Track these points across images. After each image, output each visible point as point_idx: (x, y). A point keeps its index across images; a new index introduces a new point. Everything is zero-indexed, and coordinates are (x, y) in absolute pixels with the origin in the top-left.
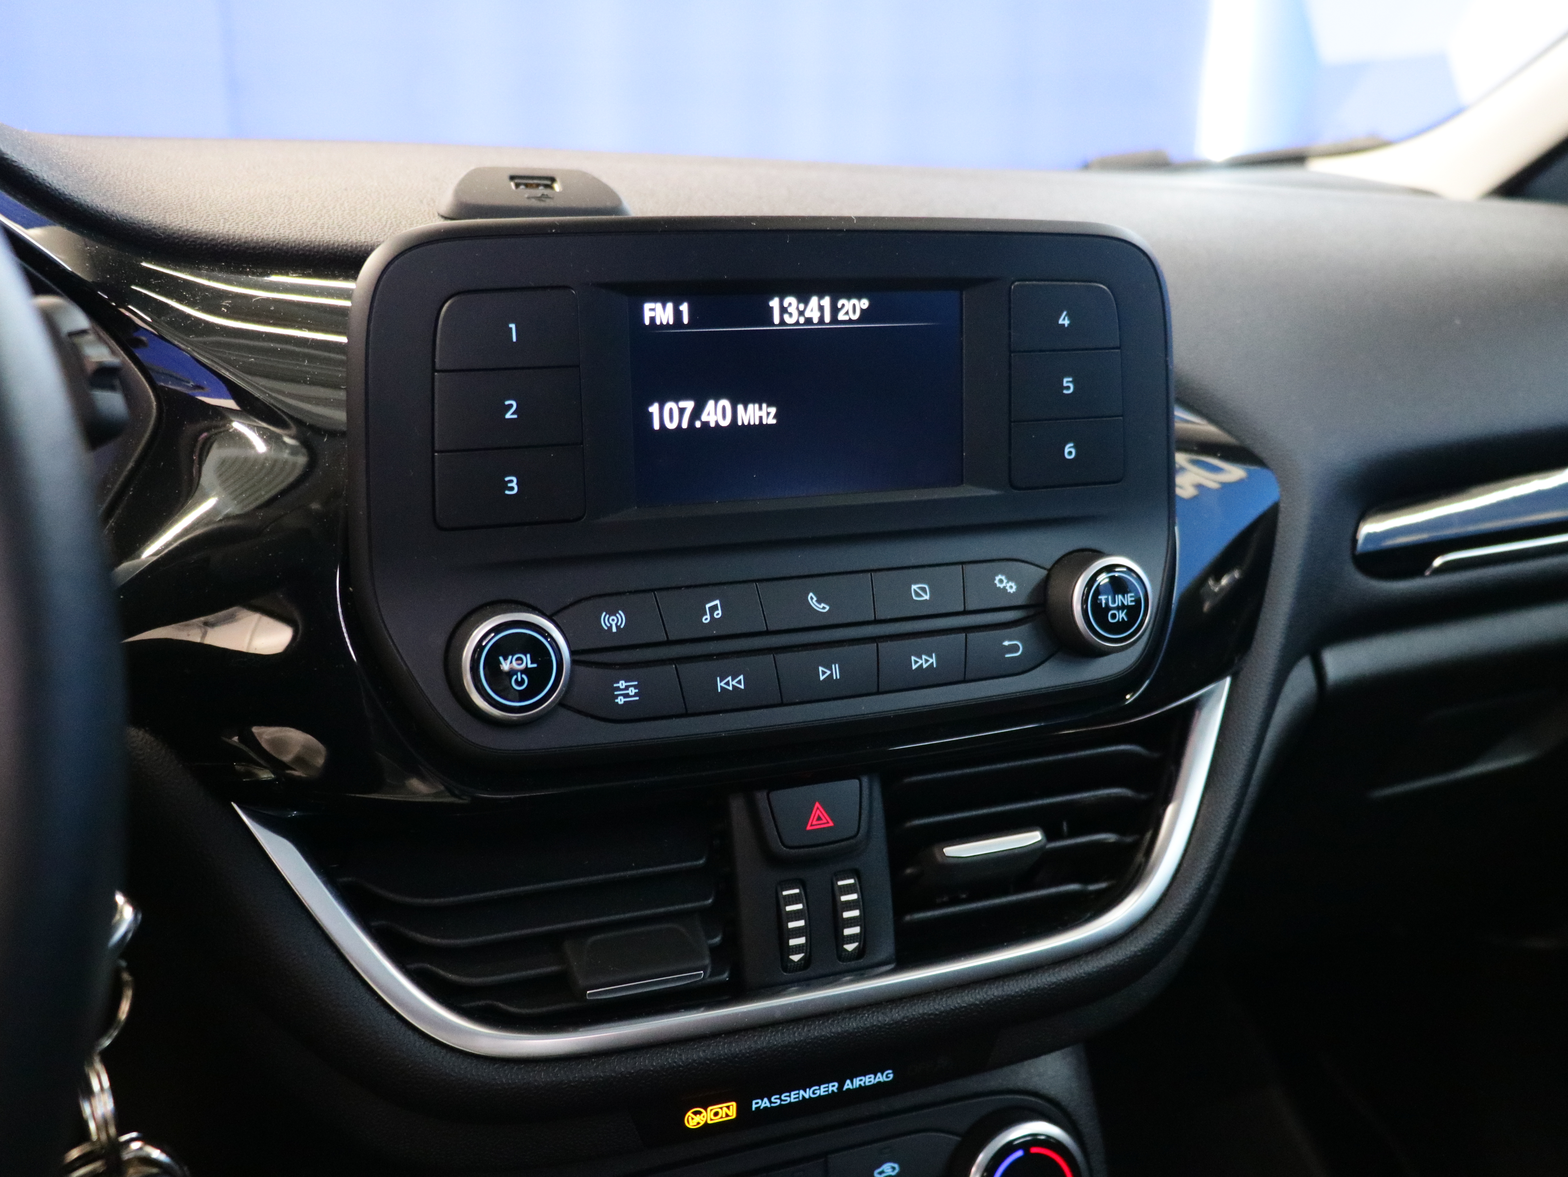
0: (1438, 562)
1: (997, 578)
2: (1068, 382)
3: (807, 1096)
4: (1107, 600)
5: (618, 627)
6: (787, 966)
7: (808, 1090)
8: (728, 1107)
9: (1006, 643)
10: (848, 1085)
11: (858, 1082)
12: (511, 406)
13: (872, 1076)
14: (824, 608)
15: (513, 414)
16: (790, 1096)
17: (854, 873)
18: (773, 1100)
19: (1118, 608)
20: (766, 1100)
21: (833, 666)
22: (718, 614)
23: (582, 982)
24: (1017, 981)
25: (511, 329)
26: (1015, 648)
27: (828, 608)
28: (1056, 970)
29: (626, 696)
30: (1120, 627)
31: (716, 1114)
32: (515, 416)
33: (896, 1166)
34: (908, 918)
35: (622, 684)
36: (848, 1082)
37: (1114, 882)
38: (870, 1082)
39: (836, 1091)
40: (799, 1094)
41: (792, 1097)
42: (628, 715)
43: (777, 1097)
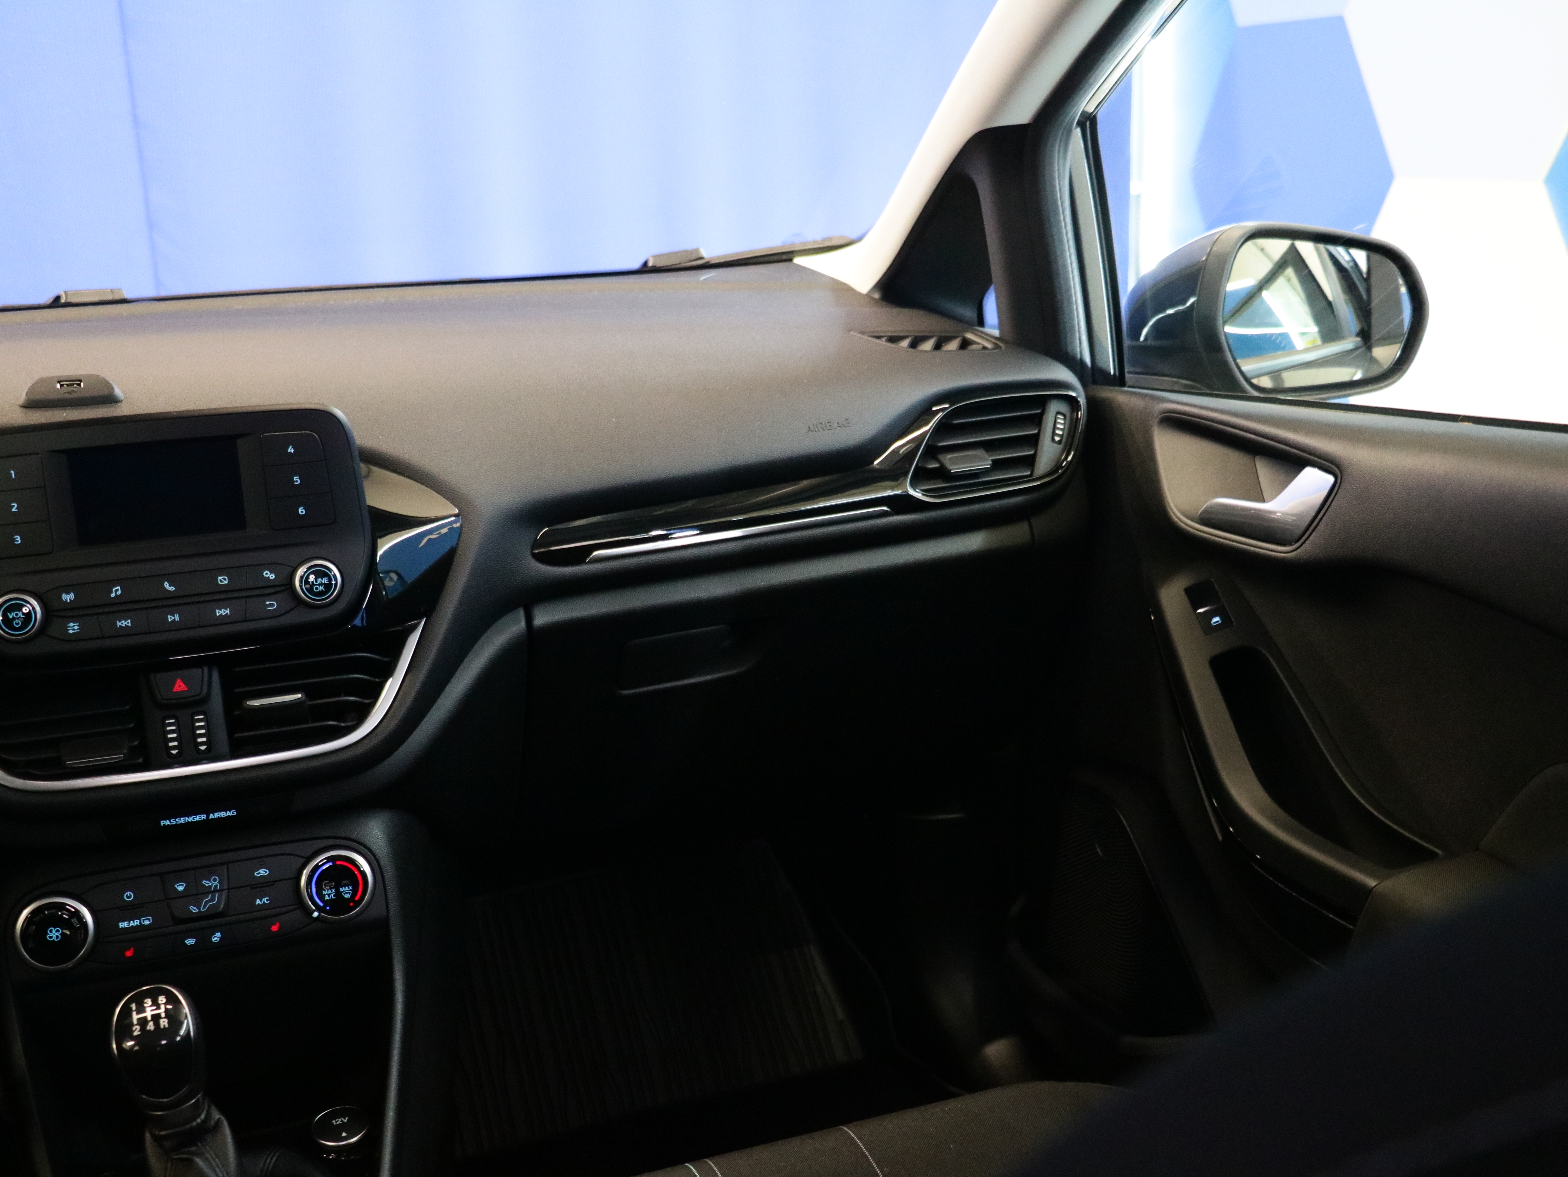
0: (594, 555)
1: (265, 573)
2: (296, 479)
3: (190, 821)
4: (314, 581)
5: (70, 600)
6: (169, 756)
7: (190, 817)
9: (268, 603)
11: (217, 815)
12: (14, 506)
13: (224, 812)
14: (172, 589)
15: (16, 509)
16: (180, 820)
17: (203, 713)
18: (172, 821)
19: (319, 585)
20: (168, 821)
21: (176, 615)
22: (119, 593)
23: (63, 758)
25: (11, 474)
26: (272, 605)
27: (174, 589)
29: (73, 629)
30: (321, 594)
31: (142, 826)
32: (17, 510)
33: (267, 871)
34: (236, 735)
35: (71, 625)
36: (211, 815)
37: (357, 722)
38: (224, 815)
39: (205, 819)
40: (185, 819)
41: (182, 820)
42: (75, 638)
43: (174, 820)
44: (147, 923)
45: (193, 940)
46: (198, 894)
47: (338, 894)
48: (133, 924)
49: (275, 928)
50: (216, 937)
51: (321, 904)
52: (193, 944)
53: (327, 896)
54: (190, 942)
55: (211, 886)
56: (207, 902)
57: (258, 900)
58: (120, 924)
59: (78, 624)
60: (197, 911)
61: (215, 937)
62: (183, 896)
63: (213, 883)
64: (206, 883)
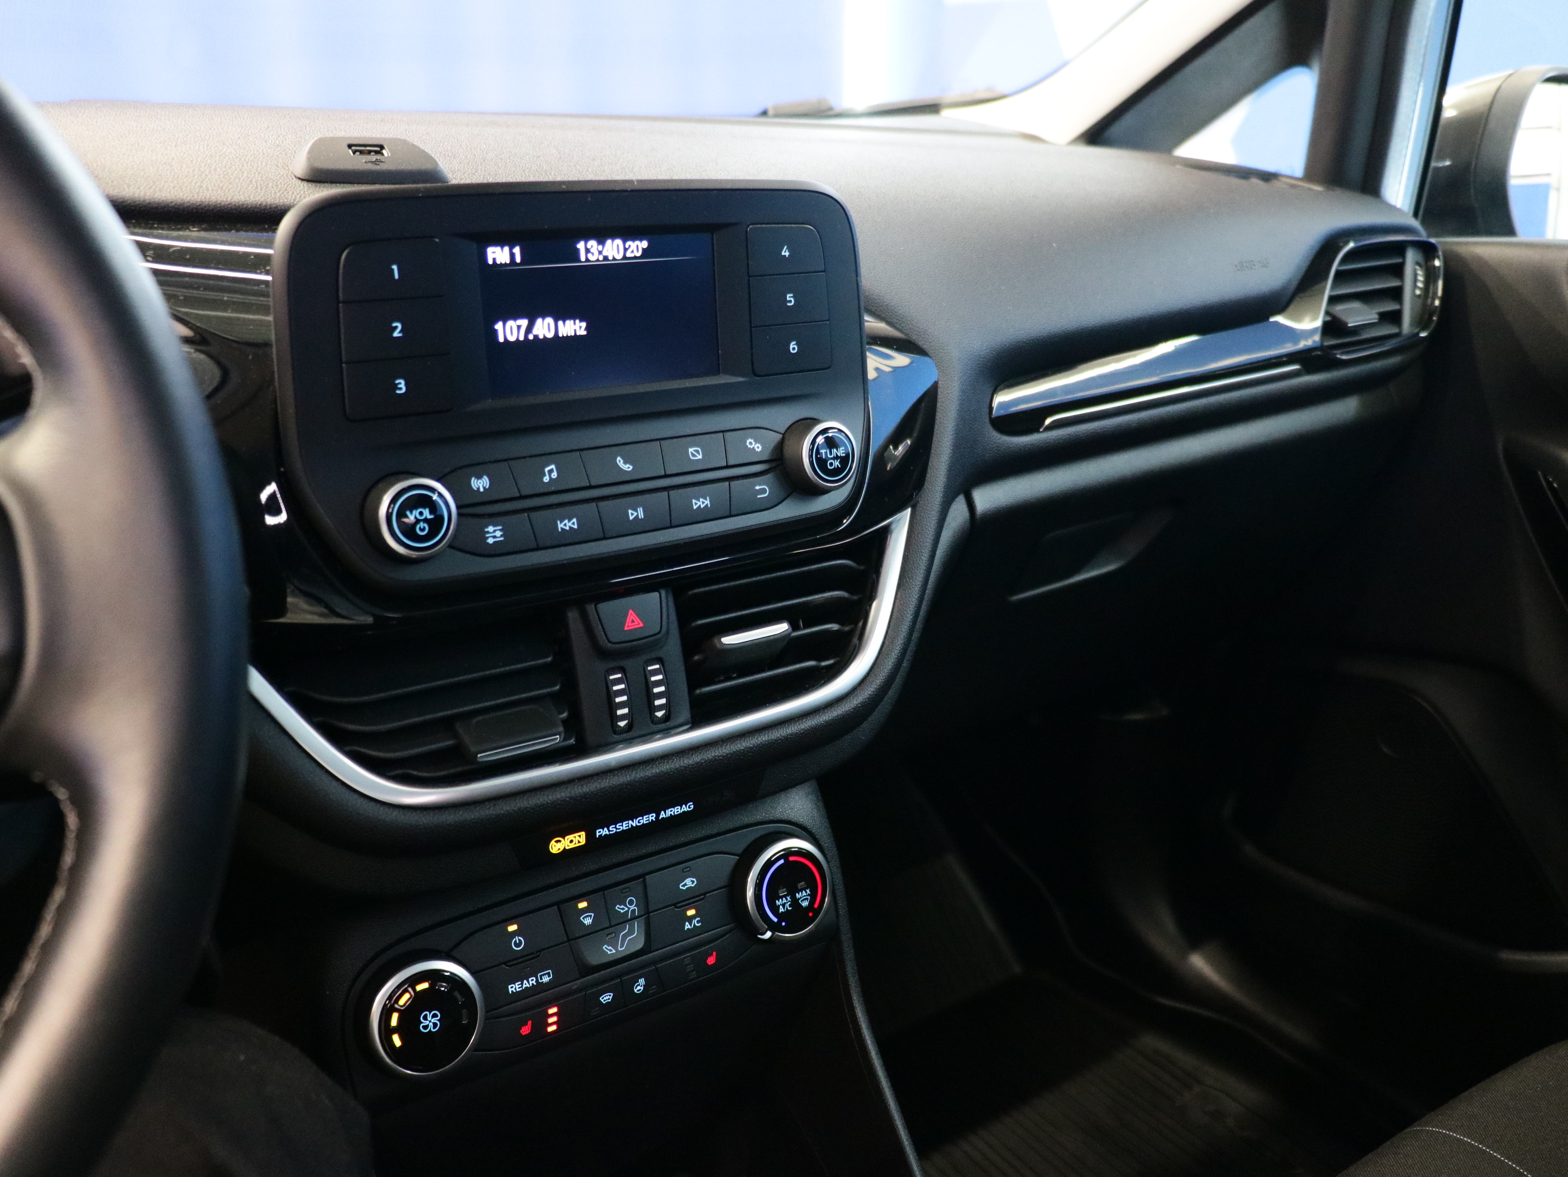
0: (1048, 421)
1: (748, 441)
2: (790, 297)
3: (634, 825)
4: (826, 453)
5: (484, 488)
6: (616, 730)
7: (635, 820)
8: (580, 836)
9: (757, 488)
10: (663, 815)
11: (669, 812)
12: (396, 327)
13: (679, 807)
14: (629, 468)
15: (398, 333)
16: (622, 826)
17: (659, 660)
18: (611, 829)
19: (834, 458)
20: (606, 829)
21: (639, 509)
22: (554, 475)
23: (473, 749)
24: (778, 729)
25: (393, 270)
26: (764, 491)
27: (631, 467)
28: (804, 720)
29: (495, 537)
30: (836, 472)
31: (571, 841)
32: (400, 335)
33: (694, 880)
34: (698, 691)
35: (491, 529)
36: (663, 812)
37: (838, 659)
38: (677, 812)
39: (654, 820)
40: (628, 823)
41: (625, 826)
42: (497, 551)
43: (614, 826)
44: (546, 979)
45: (610, 995)
46: (611, 926)
47: (795, 902)
48: (528, 985)
49: (711, 961)
51: (775, 920)
52: (610, 1001)
53: (781, 907)
54: (606, 998)
55: (628, 911)
56: (625, 937)
57: (687, 923)
58: (510, 987)
59: (500, 528)
60: (614, 951)
61: (639, 985)
62: (592, 931)
63: (628, 907)
64: (620, 908)
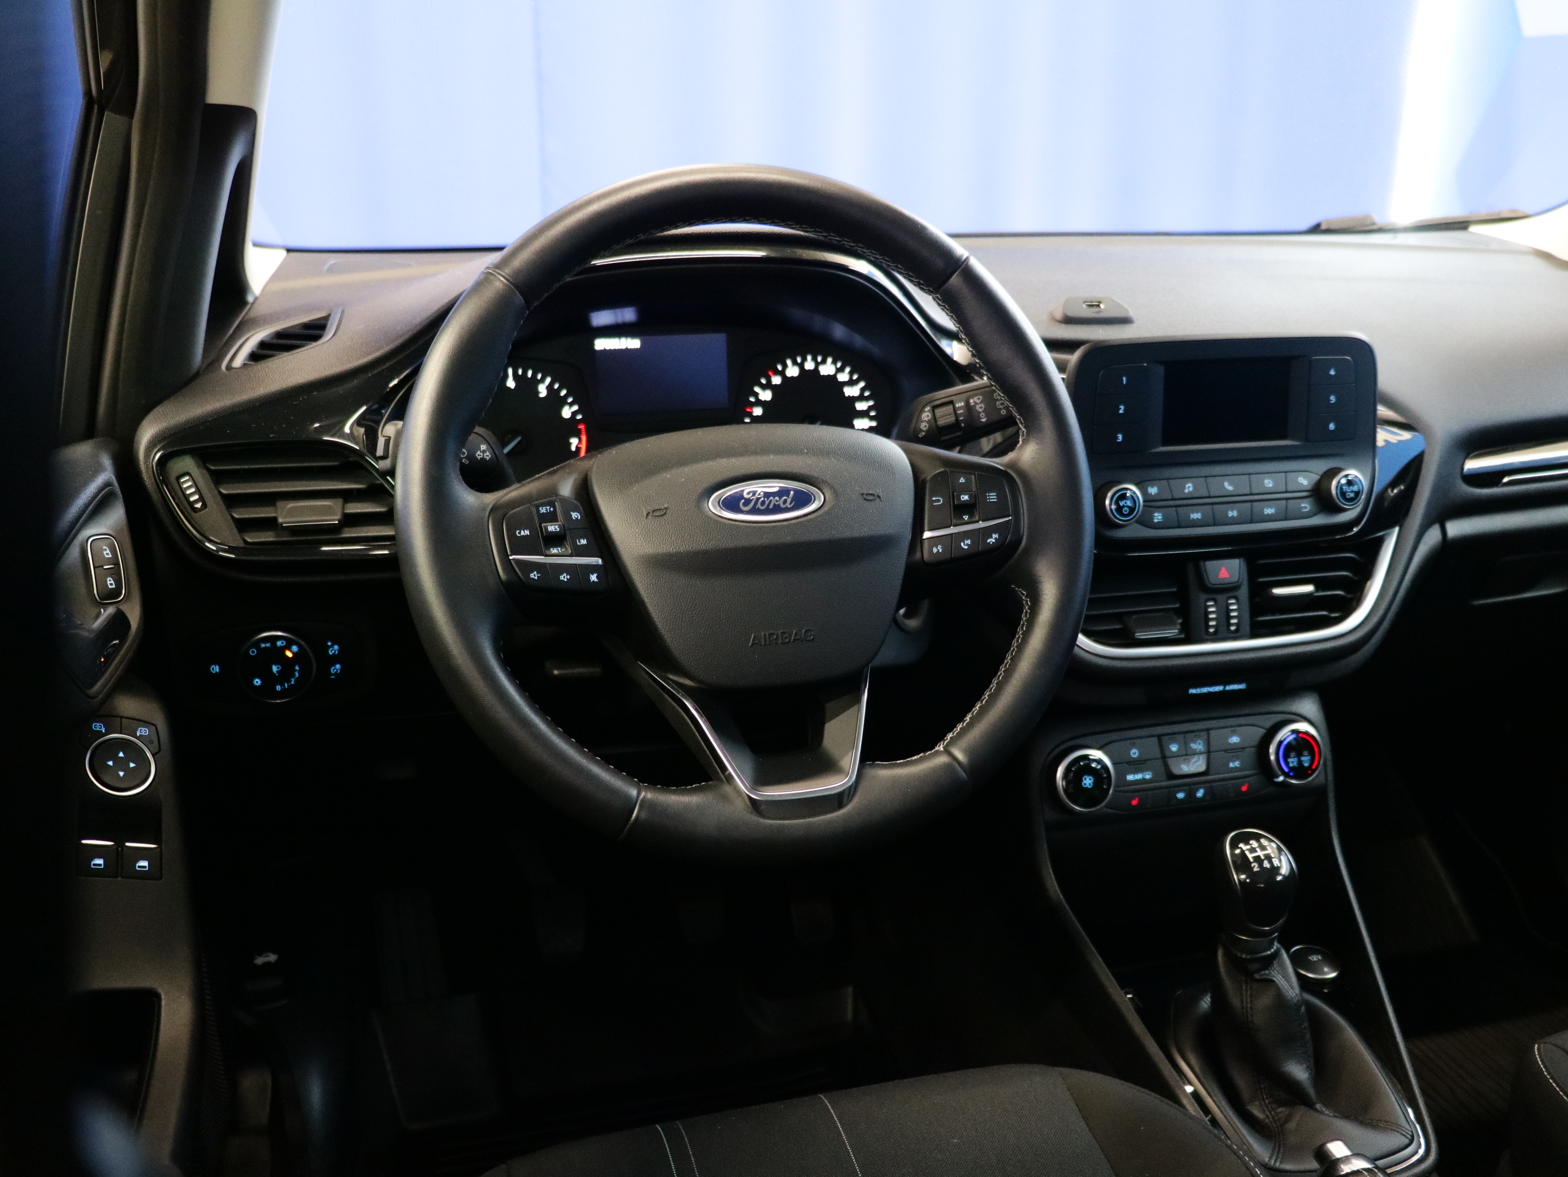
0: (1506, 480)
1: (1300, 479)
2: (1332, 398)
3: (1211, 690)
4: (1346, 488)
5: (1154, 493)
6: (1208, 632)
7: (1211, 687)
9: (1303, 505)
10: (1227, 688)
11: (1231, 687)
12: (1122, 408)
13: (1237, 685)
17: (1236, 598)
18: (1198, 690)
19: (1351, 492)
20: (1195, 690)
21: (1234, 511)
22: (1191, 489)
23: (1133, 631)
25: (1123, 379)
26: (1306, 507)
29: (1158, 519)
30: (1351, 500)
32: (1123, 412)
33: (1238, 738)
34: (1255, 619)
35: (1156, 514)
36: (1228, 686)
37: (1340, 614)
38: (1236, 688)
39: (1222, 690)
40: (1208, 689)
41: (1205, 690)
42: (1159, 526)
43: (1200, 689)
44: (1148, 777)
45: (1183, 795)
46: (1187, 755)
47: (1300, 762)
48: (1138, 778)
49: (1244, 789)
50: (1200, 794)
51: (1286, 770)
52: (1182, 798)
53: (1291, 763)
54: (1181, 795)
55: (1198, 748)
56: (1195, 763)
57: (1231, 763)
58: (1129, 776)
59: (1161, 514)
60: (1188, 769)
62: (1176, 756)
63: (1198, 746)
64: (1194, 746)
